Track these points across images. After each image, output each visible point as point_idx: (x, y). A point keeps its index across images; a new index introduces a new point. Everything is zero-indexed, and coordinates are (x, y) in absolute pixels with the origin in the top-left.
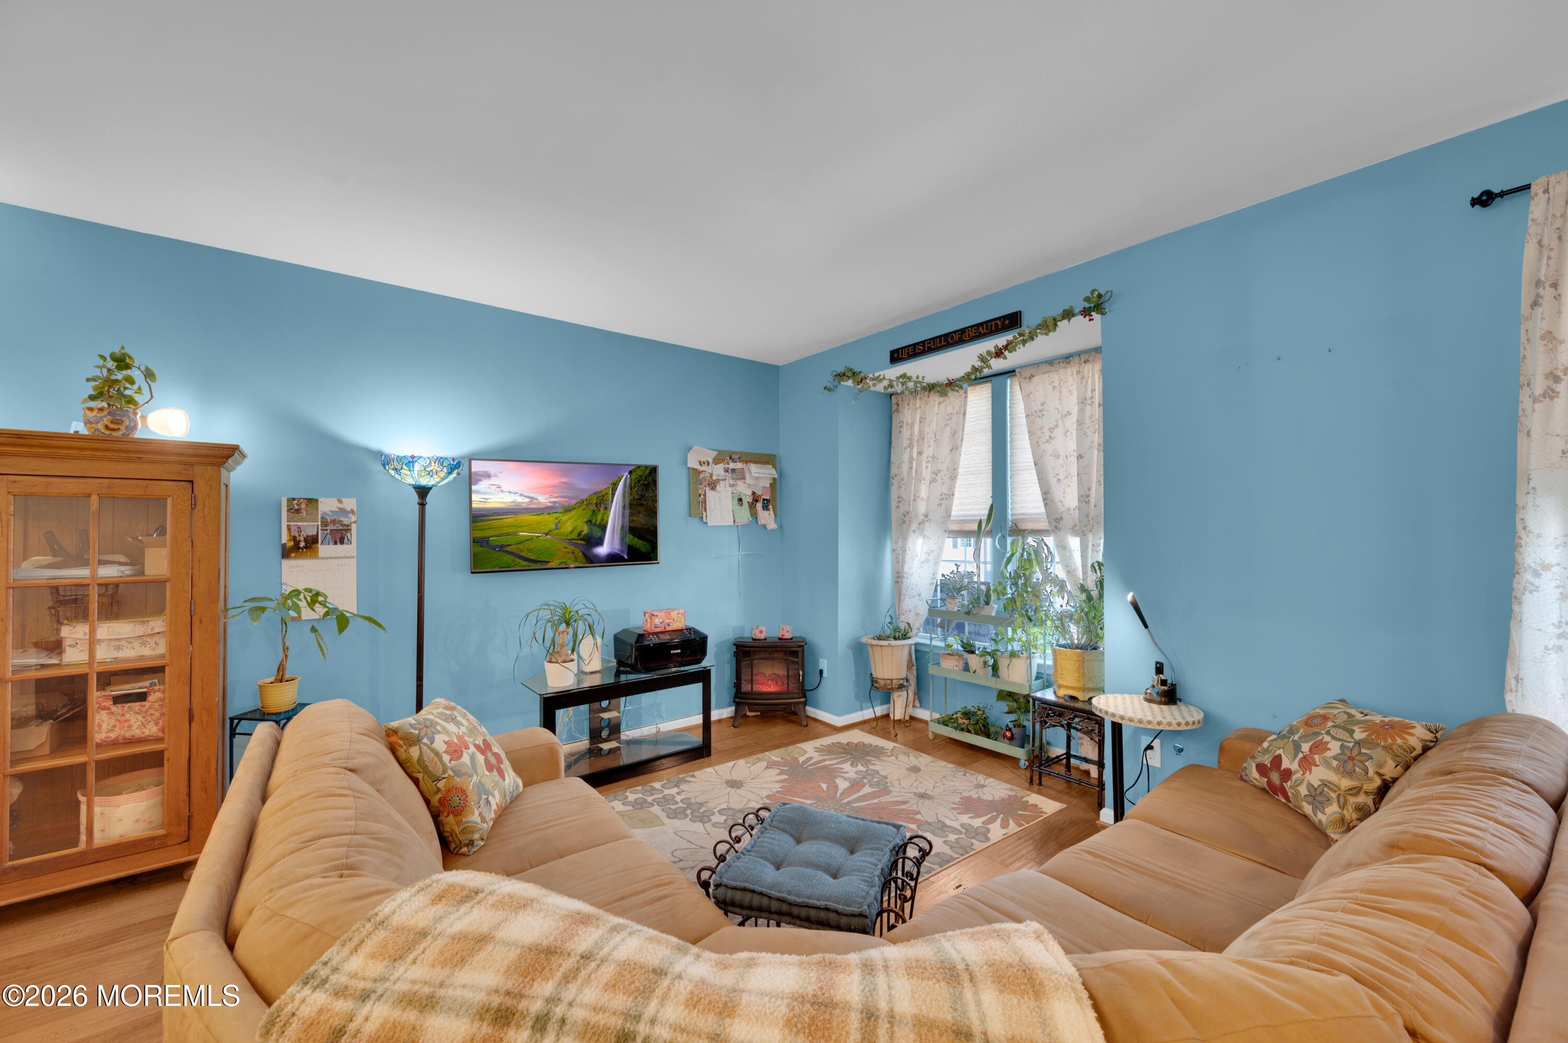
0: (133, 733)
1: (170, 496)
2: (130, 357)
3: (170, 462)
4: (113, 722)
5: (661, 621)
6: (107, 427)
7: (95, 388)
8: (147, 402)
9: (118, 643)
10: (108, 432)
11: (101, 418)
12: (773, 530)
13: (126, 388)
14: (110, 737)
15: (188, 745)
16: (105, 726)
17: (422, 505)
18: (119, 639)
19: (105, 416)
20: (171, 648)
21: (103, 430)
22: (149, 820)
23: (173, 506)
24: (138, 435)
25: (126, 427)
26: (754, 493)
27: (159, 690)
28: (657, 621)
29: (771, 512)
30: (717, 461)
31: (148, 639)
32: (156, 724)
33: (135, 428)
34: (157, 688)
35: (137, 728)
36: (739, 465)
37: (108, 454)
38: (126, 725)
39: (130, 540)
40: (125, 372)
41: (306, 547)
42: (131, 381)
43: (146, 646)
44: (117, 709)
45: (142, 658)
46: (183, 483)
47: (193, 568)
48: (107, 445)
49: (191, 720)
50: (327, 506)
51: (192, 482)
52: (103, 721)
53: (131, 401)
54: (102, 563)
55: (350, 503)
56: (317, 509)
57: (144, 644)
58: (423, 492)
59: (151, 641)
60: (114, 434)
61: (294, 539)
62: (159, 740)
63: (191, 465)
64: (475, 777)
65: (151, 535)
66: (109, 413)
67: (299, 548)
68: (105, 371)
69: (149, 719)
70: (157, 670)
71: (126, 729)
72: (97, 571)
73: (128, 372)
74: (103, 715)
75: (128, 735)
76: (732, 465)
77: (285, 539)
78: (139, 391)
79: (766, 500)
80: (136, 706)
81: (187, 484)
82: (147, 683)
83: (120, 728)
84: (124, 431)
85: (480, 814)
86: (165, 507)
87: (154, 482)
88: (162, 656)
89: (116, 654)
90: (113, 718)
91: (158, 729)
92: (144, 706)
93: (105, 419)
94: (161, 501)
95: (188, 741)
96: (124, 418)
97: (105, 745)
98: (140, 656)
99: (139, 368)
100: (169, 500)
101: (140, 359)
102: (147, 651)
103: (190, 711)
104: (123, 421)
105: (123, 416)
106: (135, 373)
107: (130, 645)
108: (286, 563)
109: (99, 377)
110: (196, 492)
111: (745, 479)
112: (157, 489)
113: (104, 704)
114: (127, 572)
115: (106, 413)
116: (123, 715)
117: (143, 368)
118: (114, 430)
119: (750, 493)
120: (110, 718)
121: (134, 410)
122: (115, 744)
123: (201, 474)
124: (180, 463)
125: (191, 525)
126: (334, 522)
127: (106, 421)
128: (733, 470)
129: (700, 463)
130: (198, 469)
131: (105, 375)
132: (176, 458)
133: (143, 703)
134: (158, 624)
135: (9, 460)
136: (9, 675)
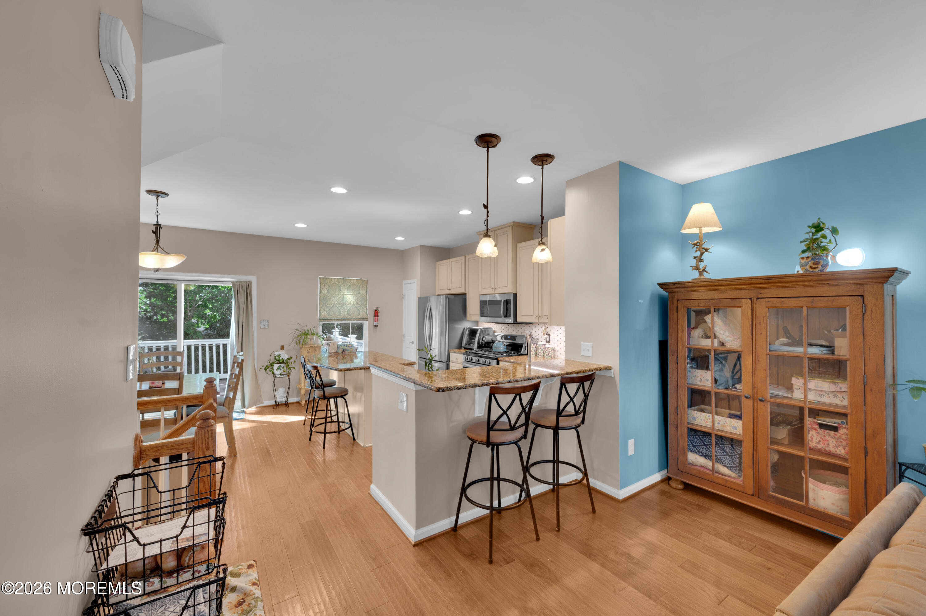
0: (830, 449)
1: (848, 306)
2: (823, 223)
3: (848, 284)
4: (819, 439)
6: (811, 267)
7: (806, 245)
8: (834, 248)
9: (821, 393)
10: (812, 270)
11: (808, 262)
13: (821, 242)
14: (817, 447)
15: (864, 471)
16: (814, 439)
18: (822, 391)
19: (810, 261)
20: (851, 403)
21: (809, 269)
22: (840, 507)
23: (850, 313)
24: (829, 269)
25: (822, 265)
27: (845, 428)
31: (838, 394)
32: (844, 449)
33: (827, 265)
34: (844, 426)
35: (832, 447)
37: (811, 283)
38: (826, 442)
39: (826, 332)
40: (821, 233)
42: (824, 237)
43: (837, 398)
44: (821, 431)
45: (834, 405)
46: (856, 297)
47: (864, 353)
48: (809, 278)
49: (866, 454)
51: (863, 296)
52: (814, 436)
53: (825, 249)
54: (810, 345)
57: (835, 396)
59: (841, 396)
60: (815, 270)
62: (846, 460)
63: (862, 285)
65: (838, 330)
66: (812, 259)
68: (811, 234)
69: (840, 444)
70: (845, 415)
71: (826, 445)
72: (807, 350)
73: (823, 232)
74: (813, 433)
75: (827, 449)
78: (830, 242)
80: (832, 433)
81: (859, 297)
82: (839, 421)
83: (823, 443)
84: (821, 268)
86: (846, 312)
87: (838, 297)
88: (845, 407)
89: (819, 399)
90: (819, 436)
91: (845, 452)
92: (836, 435)
93: (810, 263)
94: (841, 310)
95: (864, 468)
96: (820, 261)
97: (815, 450)
98: (834, 404)
99: (828, 229)
100: (848, 308)
101: (829, 224)
102: (837, 401)
103: (865, 448)
104: (820, 262)
105: (819, 259)
106: (827, 232)
107: (828, 396)
109: (807, 239)
110: (865, 302)
112: (840, 302)
113: (814, 426)
114: (825, 352)
115: (810, 259)
116: (824, 436)
117: (830, 228)
118: (815, 268)
120: (817, 436)
121: (827, 254)
122: (820, 452)
123: (869, 291)
124: (853, 284)
125: (863, 324)
127: (811, 264)
130: (867, 287)
131: (811, 237)
132: (851, 281)
133: (836, 433)
134: (844, 386)
135: (763, 291)
136: (769, 398)
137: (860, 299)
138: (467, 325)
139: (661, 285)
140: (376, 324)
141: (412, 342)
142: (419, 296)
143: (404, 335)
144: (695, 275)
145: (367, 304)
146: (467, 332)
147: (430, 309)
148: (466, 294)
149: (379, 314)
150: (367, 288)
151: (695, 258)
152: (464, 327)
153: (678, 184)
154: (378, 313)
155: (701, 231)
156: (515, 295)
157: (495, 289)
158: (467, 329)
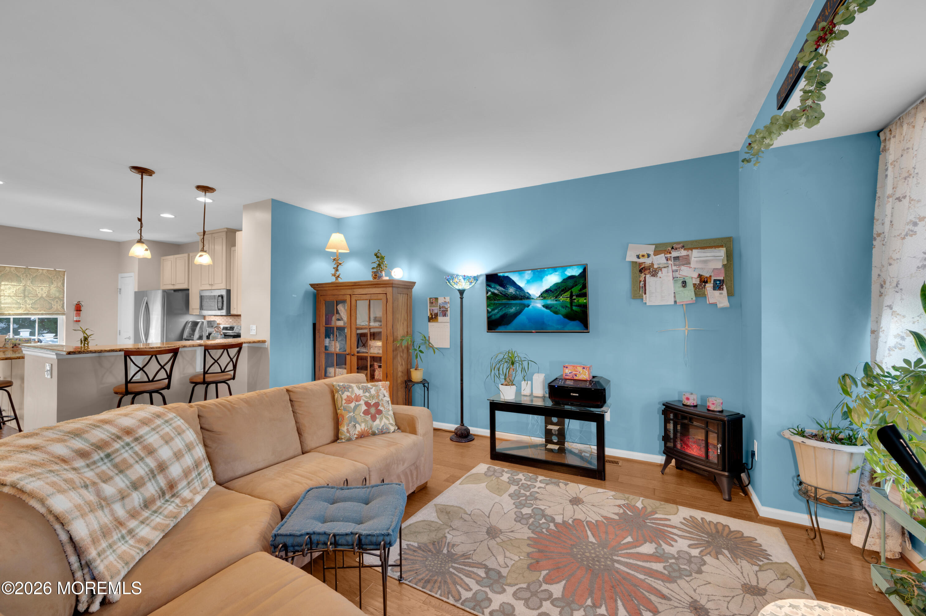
1: (382, 299)
5: (570, 371)
11: (374, 275)
12: (723, 309)
16: (377, 374)
17: (462, 298)
20: (383, 351)
23: (383, 302)
25: (378, 277)
26: (700, 276)
28: (567, 371)
29: (725, 291)
30: (656, 253)
36: (683, 253)
37: (370, 286)
41: (435, 318)
44: (379, 369)
47: (387, 324)
49: (387, 377)
50: (441, 300)
55: (448, 299)
56: (438, 302)
58: (462, 292)
61: (431, 314)
63: (386, 288)
64: (352, 413)
67: (433, 318)
72: (370, 324)
74: (377, 371)
76: (674, 254)
77: (429, 314)
79: (719, 280)
83: (379, 376)
85: (347, 429)
87: (379, 294)
103: (387, 374)
104: (377, 275)
105: (377, 273)
108: (430, 324)
110: (387, 297)
111: (690, 264)
112: (380, 297)
113: (377, 367)
116: (380, 372)
118: (375, 278)
119: (696, 275)
123: (388, 291)
124: (384, 287)
125: (386, 309)
126: (443, 307)
128: (676, 258)
129: (638, 257)
130: (388, 289)
132: (382, 286)
135: (355, 290)
136: (356, 354)
137: (385, 295)
138: (190, 318)
139: (312, 285)
140: (78, 320)
141: (128, 337)
142: (137, 290)
143: (120, 331)
144: (333, 279)
145: (64, 297)
146: (190, 325)
147: (147, 303)
148: (188, 290)
149: (82, 309)
150: (64, 279)
151: (334, 268)
152: (187, 320)
153: (333, 218)
154: (80, 307)
155: (337, 251)
156: (229, 292)
157: (212, 285)
158: (189, 322)
